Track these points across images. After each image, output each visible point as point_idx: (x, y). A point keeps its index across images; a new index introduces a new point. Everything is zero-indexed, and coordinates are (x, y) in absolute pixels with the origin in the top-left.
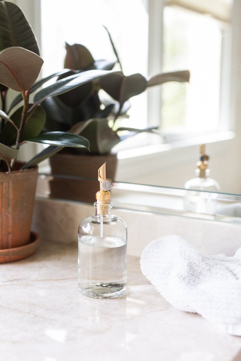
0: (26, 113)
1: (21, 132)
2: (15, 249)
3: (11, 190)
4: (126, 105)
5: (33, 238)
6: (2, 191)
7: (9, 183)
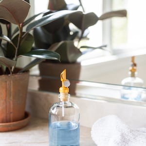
0: (21, 38)
1: (18, 49)
2: (14, 123)
3: (12, 86)
4: (86, 32)
5: (26, 115)
6: (6, 86)
7: (10, 81)
